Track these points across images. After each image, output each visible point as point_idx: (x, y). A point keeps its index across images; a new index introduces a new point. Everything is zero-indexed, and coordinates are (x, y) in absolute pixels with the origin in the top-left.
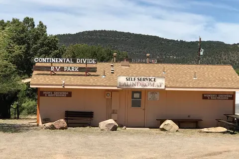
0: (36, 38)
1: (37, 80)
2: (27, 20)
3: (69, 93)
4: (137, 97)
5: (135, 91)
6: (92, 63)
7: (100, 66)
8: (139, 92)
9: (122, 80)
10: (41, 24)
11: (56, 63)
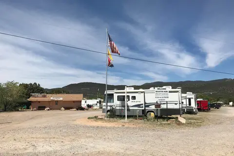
0: (36, 88)
1: (31, 99)
2: (35, 84)
3: (39, 102)
4: (57, 102)
5: (56, 101)
6: (45, 94)
7: (47, 95)
8: (57, 101)
9: (52, 98)
10: (39, 84)
11: (36, 94)
